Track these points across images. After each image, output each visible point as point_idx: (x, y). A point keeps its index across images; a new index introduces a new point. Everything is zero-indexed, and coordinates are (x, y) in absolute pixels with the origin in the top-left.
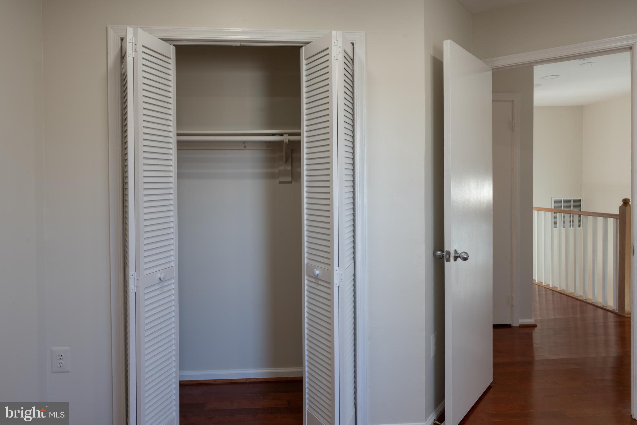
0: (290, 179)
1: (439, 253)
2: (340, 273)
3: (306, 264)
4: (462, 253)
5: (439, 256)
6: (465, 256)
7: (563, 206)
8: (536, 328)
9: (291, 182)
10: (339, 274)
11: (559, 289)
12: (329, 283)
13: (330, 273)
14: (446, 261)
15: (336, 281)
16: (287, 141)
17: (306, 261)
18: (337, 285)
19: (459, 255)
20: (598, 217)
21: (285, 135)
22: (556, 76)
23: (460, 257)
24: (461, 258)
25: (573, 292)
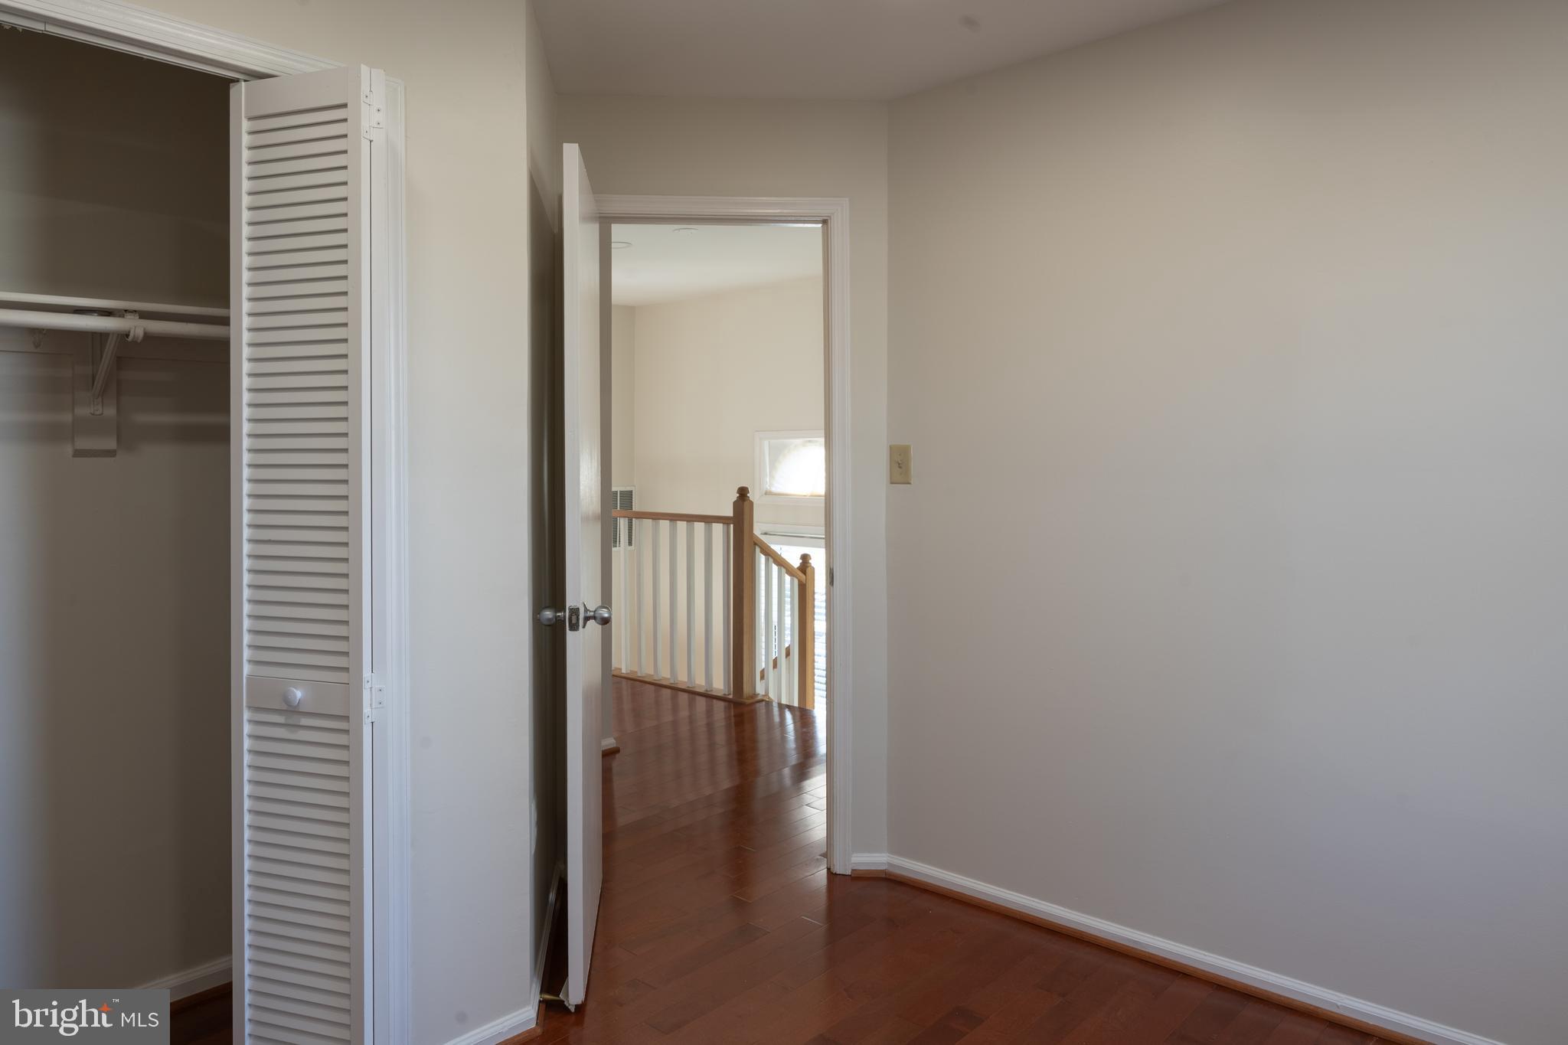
0: (111, 444)
1: (548, 614)
2: (378, 686)
3: (248, 679)
4: (598, 608)
5: (549, 620)
6: (606, 615)
7: (619, 502)
8: (617, 756)
9: (111, 453)
10: (373, 689)
11: (624, 671)
12: (346, 718)
13: (351, 691)
14: (570, 630)
15: (366, 710)
16: (140, 333)
17: (247, 669)
18: (370, 720)
19: (592, 614)
20: (695, 523)
21: (129, 316)
22: (624, 245)
23: (594, 618)
24: (598, 619)
25: (652, 672)
